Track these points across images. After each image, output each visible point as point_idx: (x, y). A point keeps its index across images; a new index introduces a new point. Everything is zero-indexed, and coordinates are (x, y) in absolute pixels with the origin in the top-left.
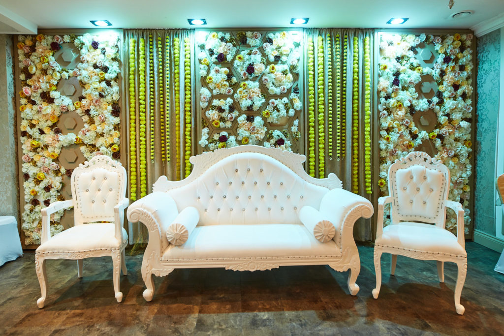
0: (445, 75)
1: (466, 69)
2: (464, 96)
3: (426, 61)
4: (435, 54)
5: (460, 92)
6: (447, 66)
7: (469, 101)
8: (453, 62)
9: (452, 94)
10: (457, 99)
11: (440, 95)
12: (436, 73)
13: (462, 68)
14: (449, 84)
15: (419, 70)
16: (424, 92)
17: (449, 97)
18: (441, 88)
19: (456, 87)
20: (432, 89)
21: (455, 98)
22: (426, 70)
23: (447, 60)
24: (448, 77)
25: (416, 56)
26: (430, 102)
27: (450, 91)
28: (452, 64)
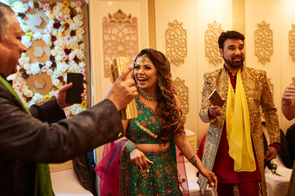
0: (55, 40)
1: (77, 35)
2: (76, 60)
3: (37, 27)
4: (46, 20)
5: (71, 56)
6: (57, 32)
7: (82, 64)
8: (63, 27)
9: (64, 58)
10: (69, 63)
11: (52, 58)
12: (47, 38)
13: (73, 33)
14: (61, 49)
15: (29, 35)
16: (36, 56)
17: (62, 61)
18: (53, 53)
19: (68, 51)
20: (44, 53)
21: (67, 61)
22: (37, 35)
23: (57, 25)
24: (58, 42)
25: (26, 22)
26: (41, 66)
27: (62, 55)
28: (61, 29)
